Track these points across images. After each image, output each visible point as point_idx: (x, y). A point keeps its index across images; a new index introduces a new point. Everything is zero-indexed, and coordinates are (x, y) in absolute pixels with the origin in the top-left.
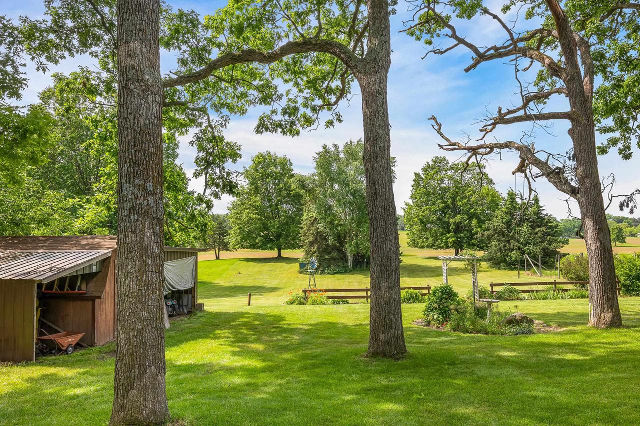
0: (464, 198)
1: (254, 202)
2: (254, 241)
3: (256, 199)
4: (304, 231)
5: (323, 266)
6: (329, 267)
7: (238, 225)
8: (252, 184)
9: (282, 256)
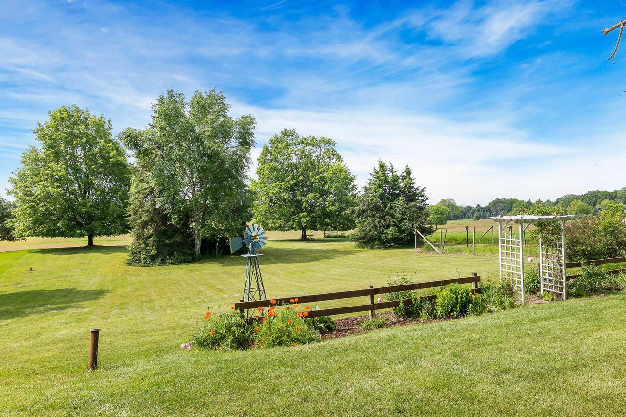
0: (318, 173)
1: (54, 171)
2: (54, 225)
3: (58, 167)
4: (134, 208)
5: (163, 254)
6: (171, 254)
7: (28, 203)
8: (50, 147)
9: (94, 244)
